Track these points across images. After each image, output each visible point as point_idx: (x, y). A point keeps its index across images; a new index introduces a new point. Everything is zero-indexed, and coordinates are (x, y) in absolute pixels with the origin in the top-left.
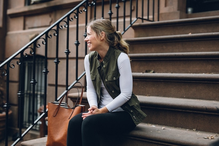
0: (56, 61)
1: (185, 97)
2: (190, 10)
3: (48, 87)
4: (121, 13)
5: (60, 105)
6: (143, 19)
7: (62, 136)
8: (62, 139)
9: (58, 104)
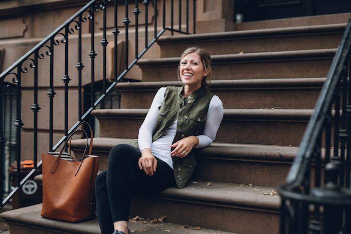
0: (51, 93)
1: (236, 141)
2: (239, 17)
3: (22, 133)
4: (142, 20)
5: (60, 157)
6: (172, 30)
7: (65, 201)
8: (67, 205)
9: (58, 156)
